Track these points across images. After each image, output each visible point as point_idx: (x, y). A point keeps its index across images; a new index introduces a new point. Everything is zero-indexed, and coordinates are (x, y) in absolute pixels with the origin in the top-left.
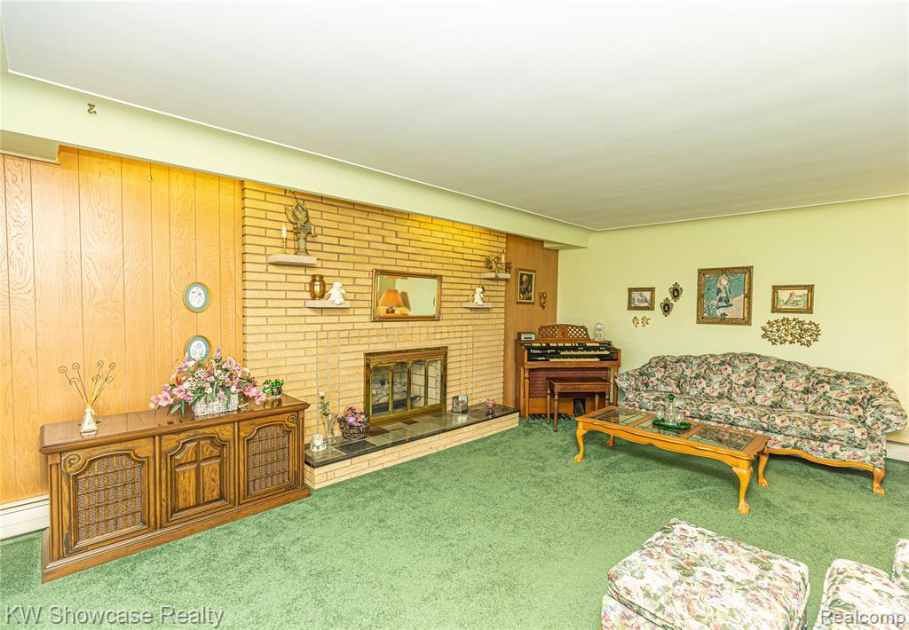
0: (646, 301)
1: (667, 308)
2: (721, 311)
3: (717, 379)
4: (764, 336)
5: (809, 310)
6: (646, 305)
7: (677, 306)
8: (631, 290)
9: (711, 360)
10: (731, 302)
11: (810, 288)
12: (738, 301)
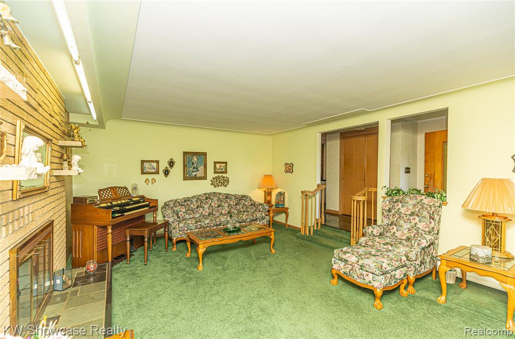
0: (154, 168)
1: (166, 173)
2: (194, 173)
3: (206, 206)
4: (212, 184)
5: (226, 172)
6: (154, 171)
7: (172, 171)
8: (143, 162)
9: (200, 198)
10: (199, 169)
11: (226, 163)
12: (201, 168)
